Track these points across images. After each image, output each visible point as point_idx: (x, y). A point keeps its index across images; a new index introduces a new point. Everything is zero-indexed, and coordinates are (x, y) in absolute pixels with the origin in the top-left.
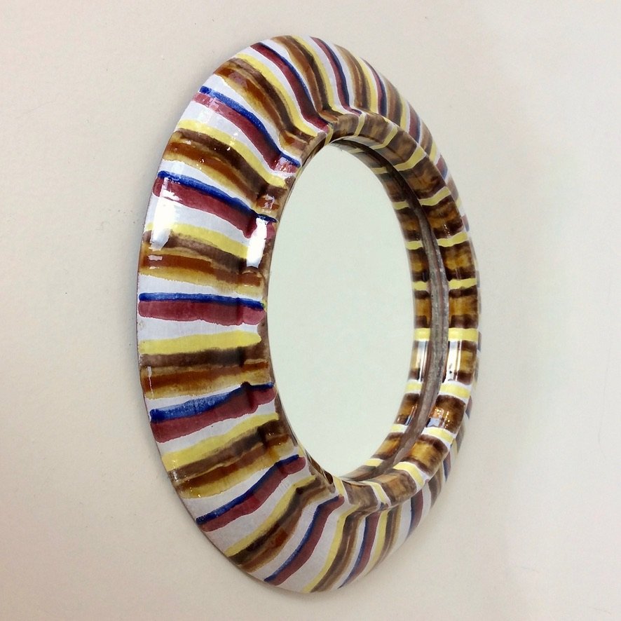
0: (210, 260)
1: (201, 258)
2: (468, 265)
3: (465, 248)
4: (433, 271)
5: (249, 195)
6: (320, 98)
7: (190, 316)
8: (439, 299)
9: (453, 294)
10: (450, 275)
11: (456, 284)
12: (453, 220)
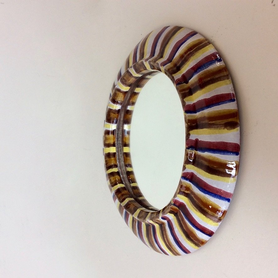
0: (210, 122)
1: (213, 122)
2: (111, 178)
3: (113, 185)
4: (125, 176)
5: (200, 157)
6: (179, 218)
7: (213, 98)
8: (121, 165)
9: (116, 166)
10: (118, 173)
11: (115, 170)
12: (119, 194)
